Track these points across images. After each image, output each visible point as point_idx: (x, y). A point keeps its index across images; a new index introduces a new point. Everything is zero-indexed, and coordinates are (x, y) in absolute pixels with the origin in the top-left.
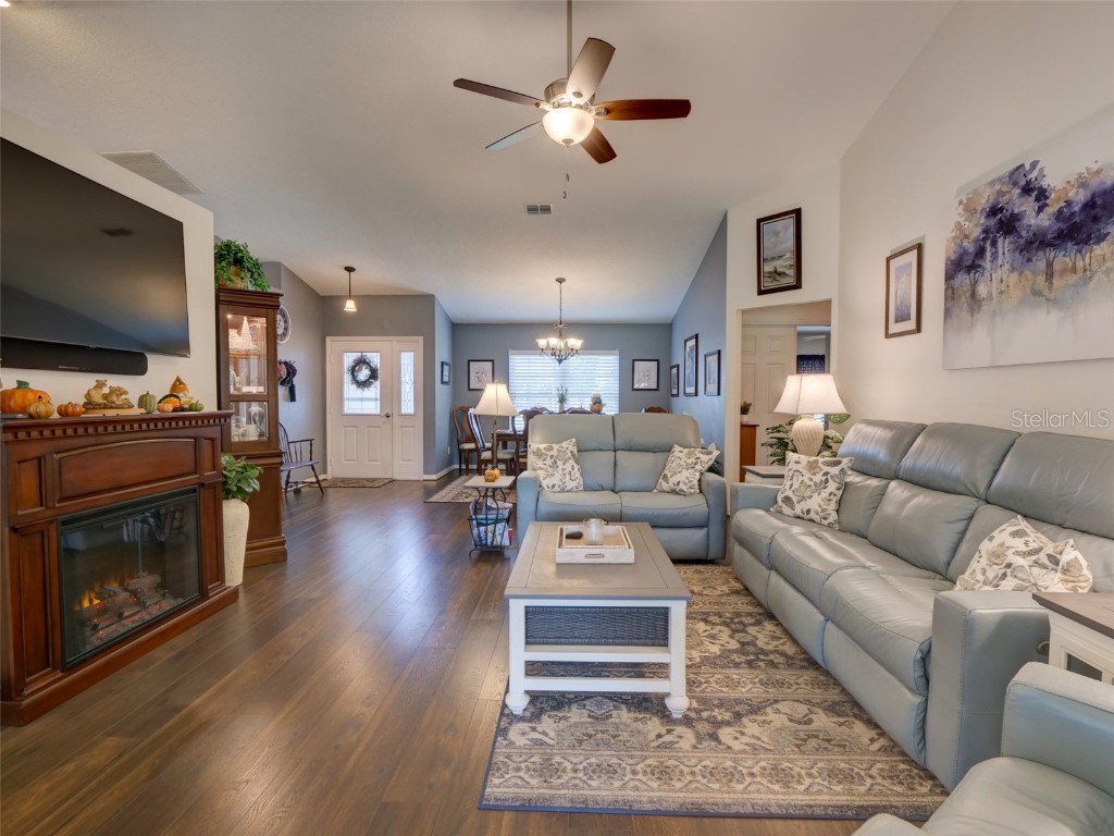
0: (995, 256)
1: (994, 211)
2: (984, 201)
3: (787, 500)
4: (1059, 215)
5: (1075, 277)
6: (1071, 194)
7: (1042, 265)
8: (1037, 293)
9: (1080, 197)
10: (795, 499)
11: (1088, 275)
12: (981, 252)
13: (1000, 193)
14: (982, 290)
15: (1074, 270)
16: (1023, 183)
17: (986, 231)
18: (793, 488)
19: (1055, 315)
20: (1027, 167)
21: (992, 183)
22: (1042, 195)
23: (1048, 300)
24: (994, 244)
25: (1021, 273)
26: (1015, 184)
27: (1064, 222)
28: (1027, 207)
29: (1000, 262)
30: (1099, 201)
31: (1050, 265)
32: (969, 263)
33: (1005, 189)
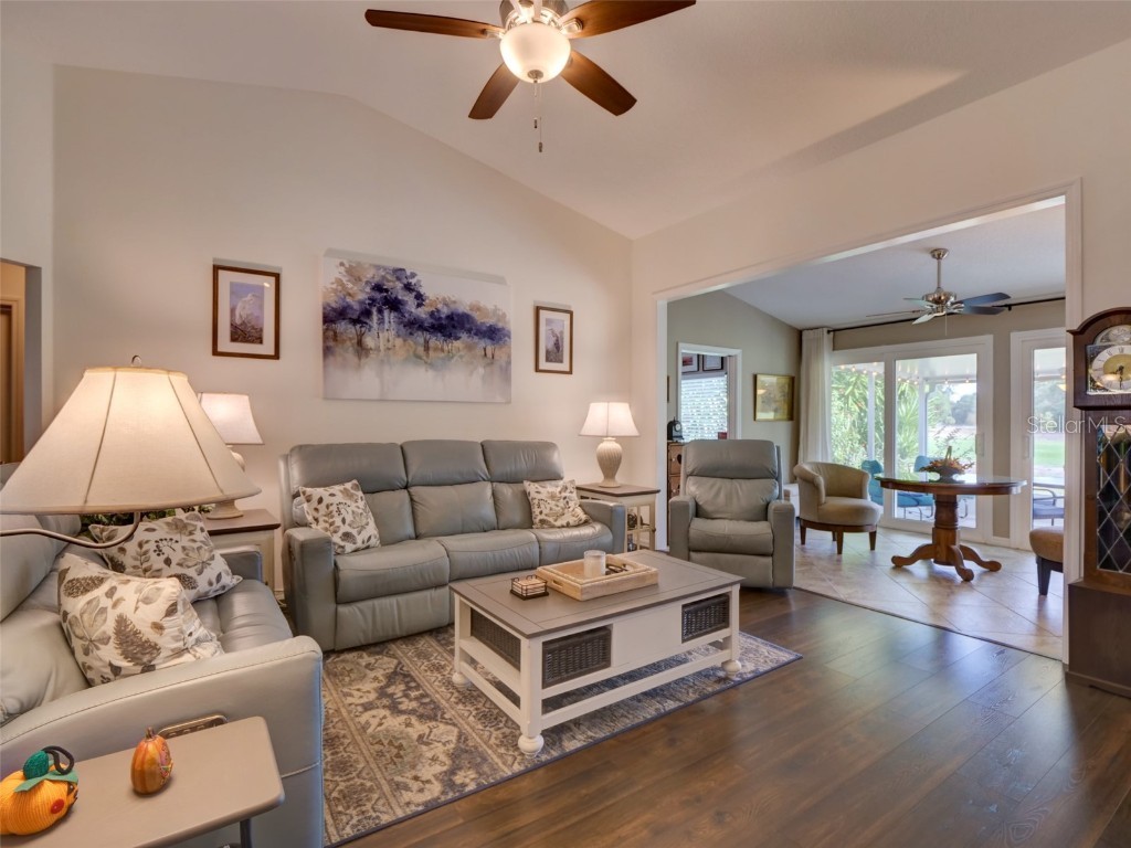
0: (381, 321)
1: (378, 288)
2: (370, 275)
3: (347, 536)
4: (432, 314)
5: (442, 355)
6: (440, 306)
7: (421, 340)
8: (419, 357)
9: (445, 311)
10: (354, 532)
11: (450, 354)
12: (367, 313)
13: (383, 277)
14: (369, 341)
15: (442, 350)
16: (405, 281)
17: (373, 301)
18: (347, 522)
19: (431, 373)
20: (408, 273)
21: (378, 267)
22: (419, 297)
23: (426, 363)
24: (380, 311)
25: (405, 341)
26: (398, 279)
27: (435, 319)
28: (409, 299)
29: (386, 326)
30: (456, 318)
31: (427, 342)
32: (355, 317)
33: (389, 277)
